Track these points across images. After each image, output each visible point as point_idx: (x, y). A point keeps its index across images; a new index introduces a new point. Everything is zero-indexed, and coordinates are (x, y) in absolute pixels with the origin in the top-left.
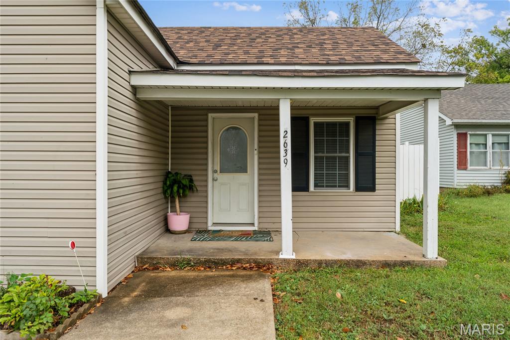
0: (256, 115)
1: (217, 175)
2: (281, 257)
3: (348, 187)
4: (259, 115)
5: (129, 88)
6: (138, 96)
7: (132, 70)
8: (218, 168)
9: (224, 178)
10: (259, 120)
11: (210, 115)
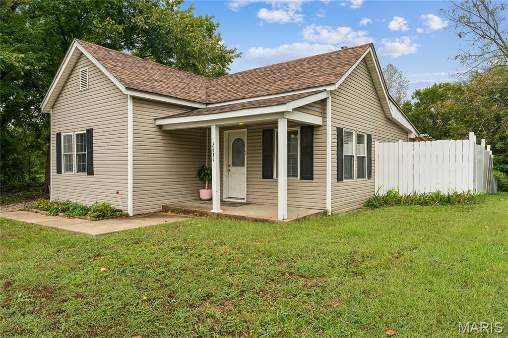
0: (246, 130)
1: (231, 168)
2: (212, 211)
3: (297, 176)
4: (248, 130)
5: (156, 127)
6: (163, 129)
7: (155, 118)
8: (231, 163)
9: (233, 169)
10: (248, 133)
11: (224, 132)
